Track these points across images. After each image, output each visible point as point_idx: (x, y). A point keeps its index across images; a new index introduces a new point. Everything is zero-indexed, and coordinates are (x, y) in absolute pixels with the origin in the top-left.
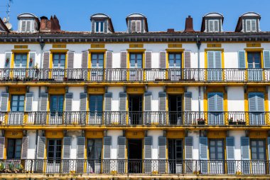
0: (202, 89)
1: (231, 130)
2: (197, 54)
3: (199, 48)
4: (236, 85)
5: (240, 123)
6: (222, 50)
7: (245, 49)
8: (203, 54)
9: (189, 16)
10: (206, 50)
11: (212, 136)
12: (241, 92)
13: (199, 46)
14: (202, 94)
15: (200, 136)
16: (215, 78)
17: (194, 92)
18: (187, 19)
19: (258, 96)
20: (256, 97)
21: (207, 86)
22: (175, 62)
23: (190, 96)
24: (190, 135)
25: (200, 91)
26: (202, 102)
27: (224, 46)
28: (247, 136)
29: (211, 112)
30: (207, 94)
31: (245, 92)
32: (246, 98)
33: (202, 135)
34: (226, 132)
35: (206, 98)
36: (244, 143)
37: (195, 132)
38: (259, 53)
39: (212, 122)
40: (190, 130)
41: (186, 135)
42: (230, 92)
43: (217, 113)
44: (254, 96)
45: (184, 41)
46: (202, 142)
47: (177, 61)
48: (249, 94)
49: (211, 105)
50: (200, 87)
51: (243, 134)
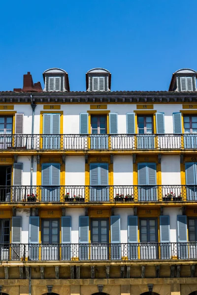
0: (35, 159)
1: (67, 207)
2: (31, 117)
3: (34, 110)
4: (75, 154)
5: (78, 199)
6: (62, 113)
7: (88, 112)
8: (38, 118)
9: (29, 73)
10: (42, 113)
11: (45, 215)
12: (82, 162)
13: (34, 108)
14: (35, 164)
15: (31, 215)
16: (51, 146)
17: (26, 162)
18: (25, 76)
19: (102, 167)
20: (99, 168)
21: (41, 156)
22: (5, 127)
23: (20, 167)
24: (19, 214)
25: (32, 162)
26: (35, 174)
27: (64, 107)
28: (86, 215)
29: (45, 187)
30: (41, 165)
31: (86, 162)
32: (87, 170)
33: (33, 214)
34: (62, 210)
35: (39, 170)
36: (82, 223)
37: (25, 211)
38: (105, 116)
39: (45, 199)
40: (18, 207)
41: (15, 215)
42: (69, 163)
43: (51, 188)
44: (96, 167)
45: (15, 101)
46: (32, 222)
47: (8, 126)
48: (91, 164)
49: (45, 178)
50: (32, 156)
51: (82, 212)
